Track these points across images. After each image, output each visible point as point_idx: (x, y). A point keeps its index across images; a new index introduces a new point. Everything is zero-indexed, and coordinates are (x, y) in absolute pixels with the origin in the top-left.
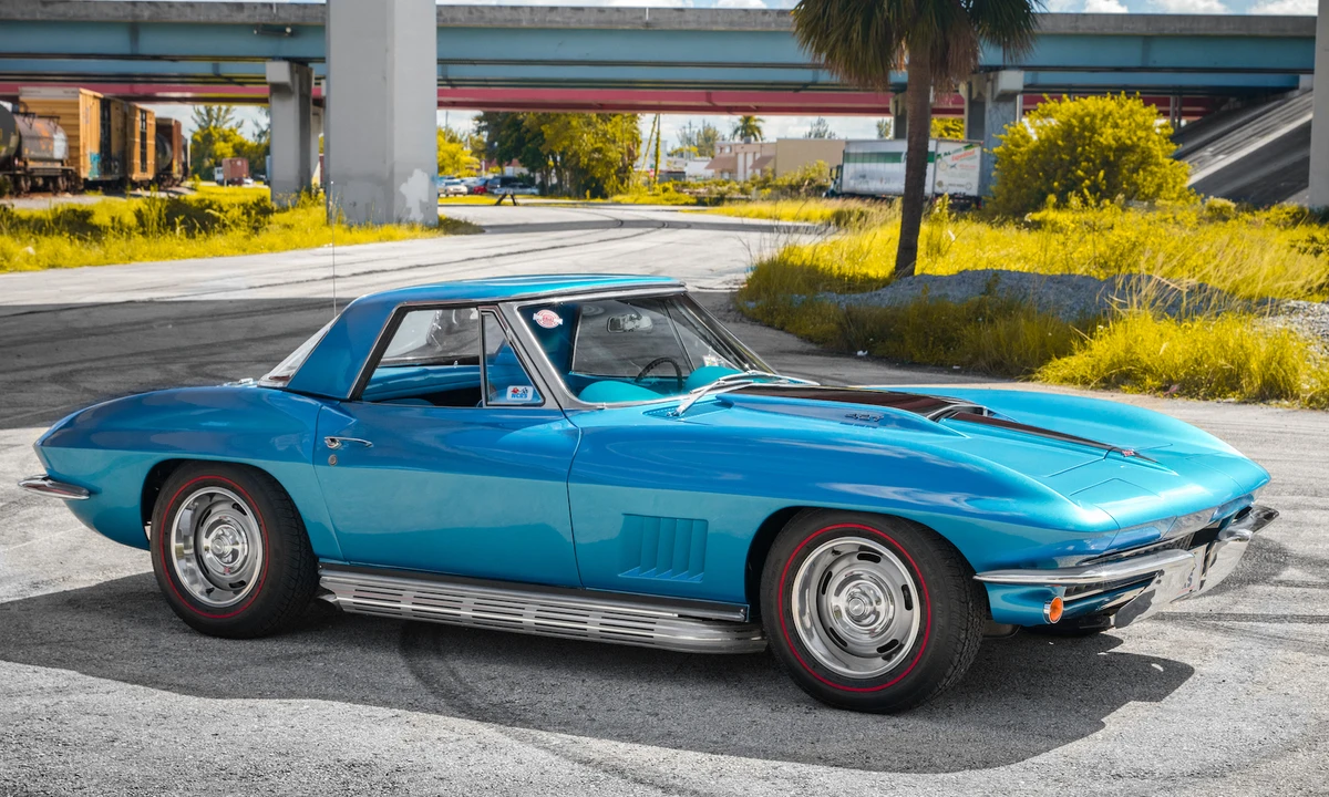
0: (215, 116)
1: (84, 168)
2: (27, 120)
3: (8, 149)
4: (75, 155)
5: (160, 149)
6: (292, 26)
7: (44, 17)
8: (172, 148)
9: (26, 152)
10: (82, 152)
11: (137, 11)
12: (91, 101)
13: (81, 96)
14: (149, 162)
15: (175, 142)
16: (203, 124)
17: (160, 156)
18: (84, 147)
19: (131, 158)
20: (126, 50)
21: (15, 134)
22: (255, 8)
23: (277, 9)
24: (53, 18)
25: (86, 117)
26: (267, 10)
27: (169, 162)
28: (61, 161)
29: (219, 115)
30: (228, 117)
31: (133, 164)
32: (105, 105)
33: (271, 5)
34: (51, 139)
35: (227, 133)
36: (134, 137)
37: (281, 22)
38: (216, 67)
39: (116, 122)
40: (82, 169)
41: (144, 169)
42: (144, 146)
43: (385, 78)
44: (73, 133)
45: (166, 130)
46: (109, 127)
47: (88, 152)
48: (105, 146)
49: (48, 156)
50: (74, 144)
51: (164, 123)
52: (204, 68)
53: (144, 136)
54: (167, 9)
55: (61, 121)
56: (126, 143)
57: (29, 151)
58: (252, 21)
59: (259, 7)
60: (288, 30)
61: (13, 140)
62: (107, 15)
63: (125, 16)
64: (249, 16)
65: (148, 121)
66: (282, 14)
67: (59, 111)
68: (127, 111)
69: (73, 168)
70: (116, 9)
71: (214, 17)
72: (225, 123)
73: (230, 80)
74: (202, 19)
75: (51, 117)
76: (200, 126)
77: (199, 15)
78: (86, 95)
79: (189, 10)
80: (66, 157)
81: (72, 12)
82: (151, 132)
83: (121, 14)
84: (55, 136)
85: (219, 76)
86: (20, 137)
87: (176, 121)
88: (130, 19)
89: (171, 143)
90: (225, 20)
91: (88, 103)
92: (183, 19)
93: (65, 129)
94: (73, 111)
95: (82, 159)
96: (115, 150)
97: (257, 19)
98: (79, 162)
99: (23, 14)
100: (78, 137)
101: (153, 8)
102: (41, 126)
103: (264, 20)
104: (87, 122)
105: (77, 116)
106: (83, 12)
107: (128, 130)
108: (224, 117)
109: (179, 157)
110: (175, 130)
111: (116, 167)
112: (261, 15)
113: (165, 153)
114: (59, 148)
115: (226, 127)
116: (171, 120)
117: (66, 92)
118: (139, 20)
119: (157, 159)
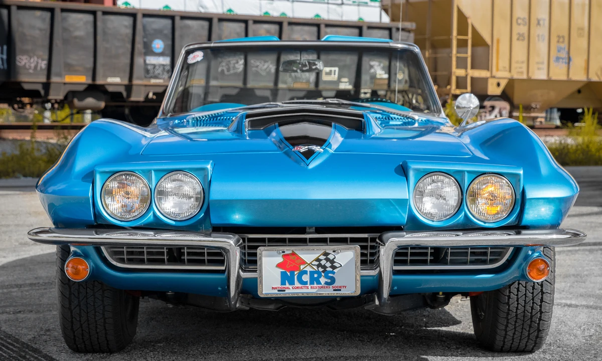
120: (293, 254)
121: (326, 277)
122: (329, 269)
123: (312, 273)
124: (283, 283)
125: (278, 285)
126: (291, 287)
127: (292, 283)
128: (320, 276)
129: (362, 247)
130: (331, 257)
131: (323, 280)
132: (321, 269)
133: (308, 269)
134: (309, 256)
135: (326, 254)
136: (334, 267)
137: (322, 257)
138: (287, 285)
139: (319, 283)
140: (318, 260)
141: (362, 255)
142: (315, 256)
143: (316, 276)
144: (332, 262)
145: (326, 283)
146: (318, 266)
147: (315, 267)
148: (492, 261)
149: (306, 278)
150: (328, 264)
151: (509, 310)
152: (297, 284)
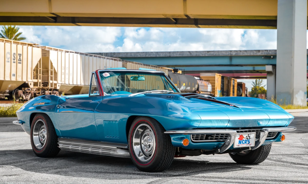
0: (258, 83)
1: (216, 94)
2: (201, 81)
3: (195, 88)
4: (214, 91)
5: (238, 90)
6: (273, 56)
7: (208, 55)
8: (242, 90)
9: (200, 89)
10: (215, 90)
11: (232, 53)
12: (218, 76)
13: (216, 75)
14: (235, 93)
15: (243, 89)
16: (255, 86)
17: (238, 92)
18: (216, 88)
19: (230, 92)
20: (229, 63)
21: (197, 84)
22: (263, 51)
23: (269, 51)
24: (210, 56)
25: (217, 81)
26: (266, 52)
27: (241, 94)
28: (210, 92)
29: (259, 83)
30: (261, 84)
31: (230, 93)
32: (223, 78)
33: (267, 50)
34: (207, 86)
35: (261, 88)
36: (231, 86)
37: (270, 55)
38: (254, 68)
39: (226, 82)
40: (215, 94)
41: (233, 95)
42: (234, 88)
43: (291, 65)
44: (213, 85)
45: (240, 85)
46: (224, 83)
47: (217, 90)
48: (222, 89)
49: (206, 91)
50: (214, 88)
51: (241, 83)
52: (250, 68)
53: (234, 86)
54: (239, 52)
55: (210, 82)
56: (228, 88)
57: (201, 89)
58: (262, 55)
59: (264, 51)
60: (272, 57)
61: (196, 86)
62: (224, 54)
63: (229, 54)
64: (262, 53)
65: (235, 82)
66: (270, 53)
67: (210, 79)
68: (229, 80)
69: (213, 94)
70: (226, 53)
71: (252, 54)
72: (260, 85)
73: (258, 72)
74: (249, 54)
75: (207, 81)
76: (254, 86)
77: (248, 54)
78: (217, 75)
79: (245, 53)
80: (211, 91)
81: (215, 54)
82: (236, 86)
83: (227, 54)
84: (208, 86)
85: (254, 71)
86: (198, 85)
87: (243, 83)
88: (230, 55)
89: (242, 89)
90: (255, 55)
91: (218, 77)
92: (244, 55)
93: (211, 84)
94: (214, 79)
95: (215, 92)
96: (225, 90)
97: (263, 54)
98: (215, 93)
99: (202, 55)
100: (215, 86)
101: (236, 52)
102: (204, 83)
103: (265, 54)
104: (217, 82)
105: (215, 80)
106: (218, 54)
107: (229, 85)
108: (260, 84)
109: (244, 93)
110: (243, 86)
111: (225, 94)
112: (265, 53)
113: (240, 91)
114: (209, 89)
115: (261, 86)
116: (242, 83)
117: (212, 74)
118: (232, 55)
119: (237, 93)
120: (242, 135)
121: (248, 141)
122: (249, 139)
123: (245, 140)
124: (239, 144)
125: (238, 144)
126: (240, 145)
127: (241, 144)
128: (247, 141)
129: (256, 133)
130: (249, 136)
131: (247, 142)
132: (247, 139)
133: (245, 139)
134: (245, 135)
135: (248, 135)
136: (250, 139)
137: (248, 136)
138: (240, 144)
139: (246, 143)
140: (247, 137)
141: (256, 135)
142: (246, 136)
143: (246, 141)
144: (250, 137)
145: (248, 143)
146: (247, 138)
147: (246, 139)
148: (272, 136)
149: (244, 142)
150: (249, 138)
151: (263, 151)
152: (242, 144)
